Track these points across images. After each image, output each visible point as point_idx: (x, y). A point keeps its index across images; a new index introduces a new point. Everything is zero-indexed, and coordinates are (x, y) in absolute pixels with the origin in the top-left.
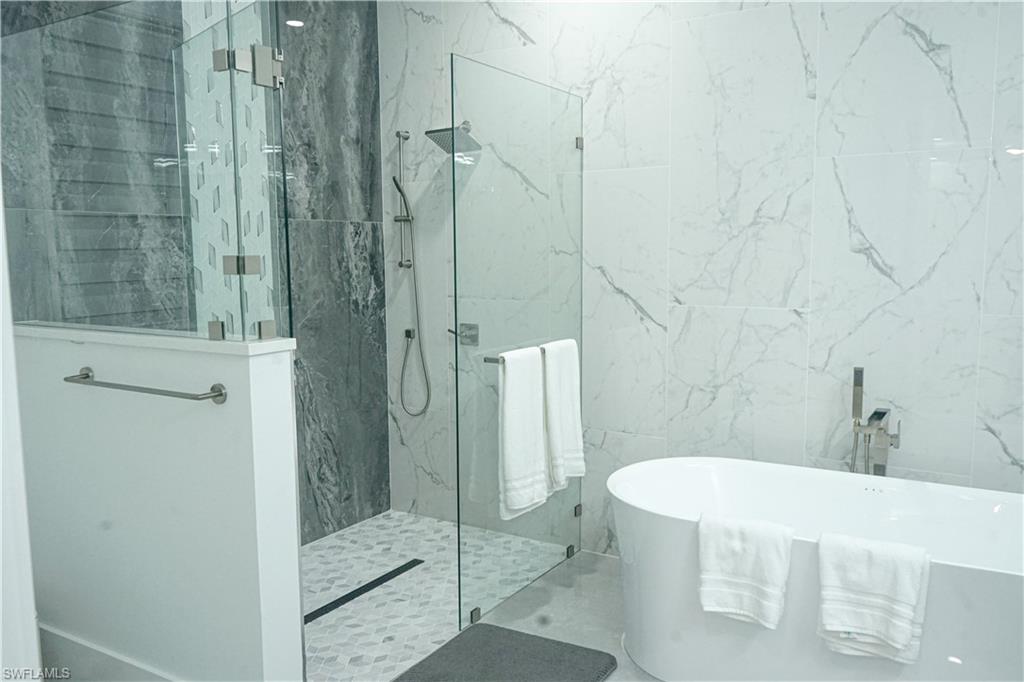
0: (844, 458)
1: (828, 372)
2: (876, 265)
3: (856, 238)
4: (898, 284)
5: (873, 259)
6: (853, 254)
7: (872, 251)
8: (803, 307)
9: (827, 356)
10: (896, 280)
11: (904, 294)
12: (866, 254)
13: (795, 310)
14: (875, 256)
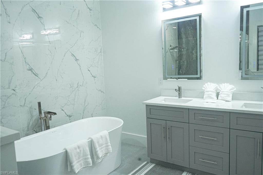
0: (33, 129)
1: (25, 106)
2: (34, 73)
3: (28, 66)
4: (40, 78)
5: (33, 72)
6: (28, 71)
7: (32, 70)
8: (15, 88)
9: (24, 101)
10: (39, 77)
11: (41, 81)
12: (31, 71)
13: (13, 89)
14: (33, 71)
